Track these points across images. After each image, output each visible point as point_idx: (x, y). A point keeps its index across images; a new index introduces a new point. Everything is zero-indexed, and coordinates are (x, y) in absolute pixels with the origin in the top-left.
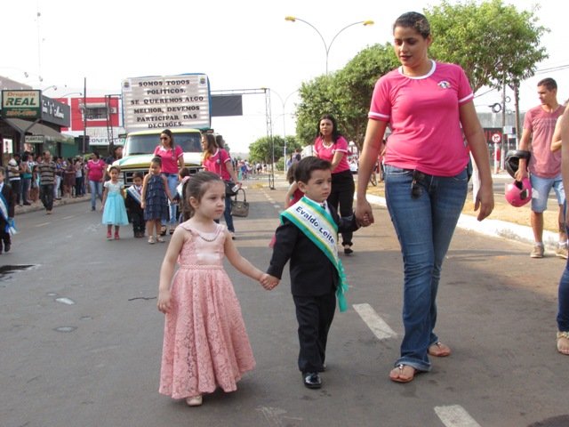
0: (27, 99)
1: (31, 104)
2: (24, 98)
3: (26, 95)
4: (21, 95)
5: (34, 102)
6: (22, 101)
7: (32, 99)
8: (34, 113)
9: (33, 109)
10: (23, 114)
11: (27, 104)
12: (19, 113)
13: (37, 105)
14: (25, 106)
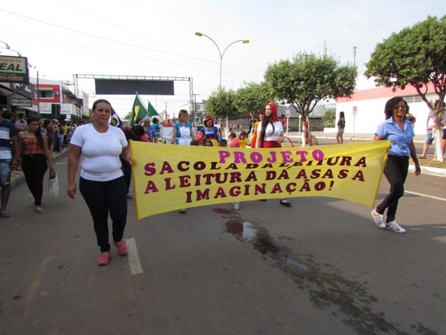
0: (12, 65)
1: (17, 69)
2: (9, 64)
3: (11, 61)
4: (6, 60)
5: (20, 68)
6: (7, 66)
7: (18, 65)
8: (21, 79)
9: (19, 75)
10: (9, 78)
11: (13, 69)
12: (4, 78)
13: (24, 72)
14: (10, 71)
